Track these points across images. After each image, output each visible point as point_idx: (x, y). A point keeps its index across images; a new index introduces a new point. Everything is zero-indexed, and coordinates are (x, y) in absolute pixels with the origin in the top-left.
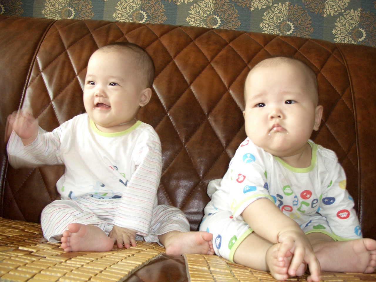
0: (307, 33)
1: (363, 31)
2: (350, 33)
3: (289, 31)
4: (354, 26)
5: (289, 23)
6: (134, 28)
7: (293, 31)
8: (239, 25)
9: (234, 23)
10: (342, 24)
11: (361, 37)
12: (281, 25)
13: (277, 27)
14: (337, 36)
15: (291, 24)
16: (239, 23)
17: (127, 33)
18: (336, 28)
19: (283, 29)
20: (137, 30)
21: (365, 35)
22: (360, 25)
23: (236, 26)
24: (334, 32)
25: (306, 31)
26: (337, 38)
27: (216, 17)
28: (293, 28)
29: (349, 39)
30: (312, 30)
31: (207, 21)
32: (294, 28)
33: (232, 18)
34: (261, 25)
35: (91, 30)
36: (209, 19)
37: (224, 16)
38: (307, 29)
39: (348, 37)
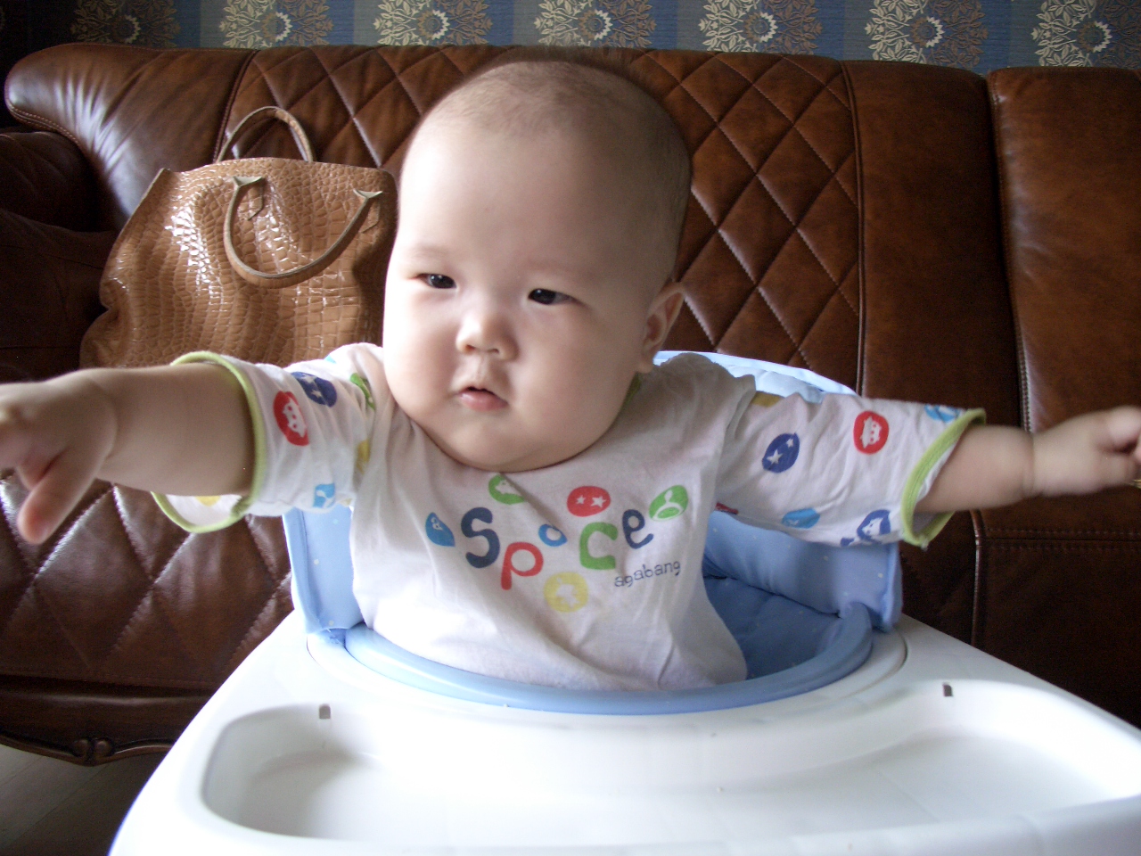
0: (806, 35)
1: (936, 22)
2: (905, 30)
3: (765, 33)
4: (915, 12)
5: (765, 15)
6: (417, 60)
7: (774, 32)
8: (653, 29)
9: (640, 24)
10: (887, 9)
11: (931, 38)
12: (748, 21)
13: (738, 26)
14: (878, 39)
15: (770, 18)
16: (653, 24)
17: (402, 71)
18: (874, 19)
19: (753, 30)
20: (423, 62)
21: (942, 32)
22: (930, 11)
23: (647, 30)
24: (868, 29)
25: (804, 32)
26: (876, 42)
27: (600, 13)
28: (774, 27)
29: (903, 43)
30: (819, 28)
31: (581, 24)
32: (776, 27)
33: (637, 13)
34: (702, 25)
35: (328, 70)
36: (584, 19)
37: (619, 11)
38: (806, 27)
39: (902, 39)
